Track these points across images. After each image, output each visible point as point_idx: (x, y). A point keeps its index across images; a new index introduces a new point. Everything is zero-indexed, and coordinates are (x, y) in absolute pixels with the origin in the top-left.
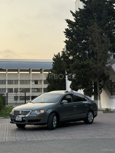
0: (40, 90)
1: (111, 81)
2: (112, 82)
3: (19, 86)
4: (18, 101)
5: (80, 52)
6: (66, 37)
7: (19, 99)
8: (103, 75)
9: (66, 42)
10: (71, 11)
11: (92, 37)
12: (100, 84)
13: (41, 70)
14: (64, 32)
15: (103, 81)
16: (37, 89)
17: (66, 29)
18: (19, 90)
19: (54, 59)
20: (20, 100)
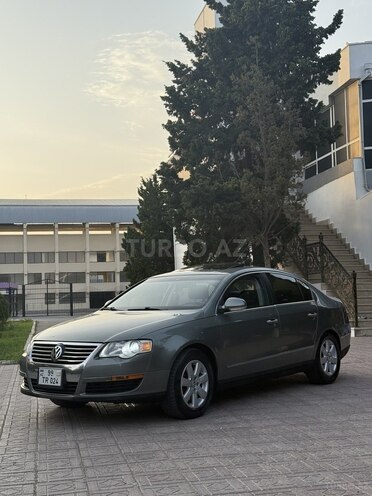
0: (110, 276)
1: (305, 239)
2: (308, 242)
3: (57, 267)
4: (57, 306)
5: (211, 155)
6: (169, 113)
7: (57, 300)
8: (283, 221)
9: (169, 126)
10: (182, 36)
11: (245, 108)
12: (272, 252)
13: (113, 225)
14: (163, 98)
15: (279, 243)
16: (104, 273)
17: (167, 88)
18: (57, 278)
19: (141, 192)
20: (61, 302)
